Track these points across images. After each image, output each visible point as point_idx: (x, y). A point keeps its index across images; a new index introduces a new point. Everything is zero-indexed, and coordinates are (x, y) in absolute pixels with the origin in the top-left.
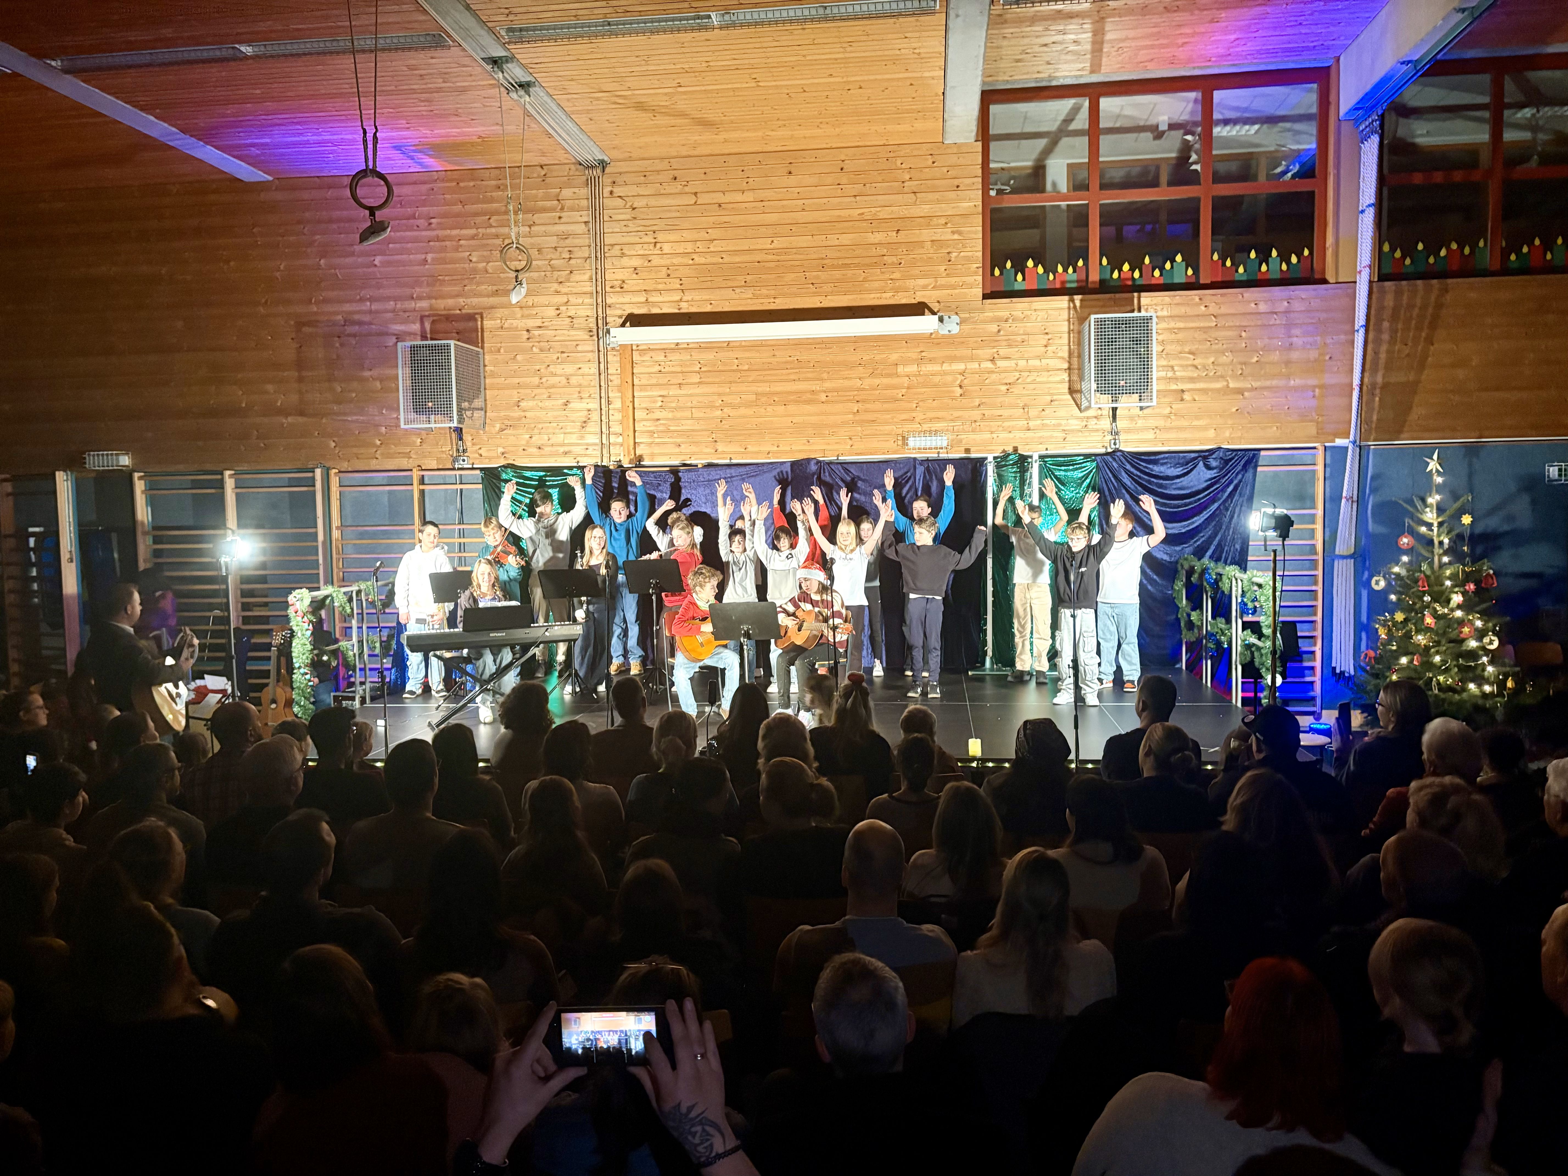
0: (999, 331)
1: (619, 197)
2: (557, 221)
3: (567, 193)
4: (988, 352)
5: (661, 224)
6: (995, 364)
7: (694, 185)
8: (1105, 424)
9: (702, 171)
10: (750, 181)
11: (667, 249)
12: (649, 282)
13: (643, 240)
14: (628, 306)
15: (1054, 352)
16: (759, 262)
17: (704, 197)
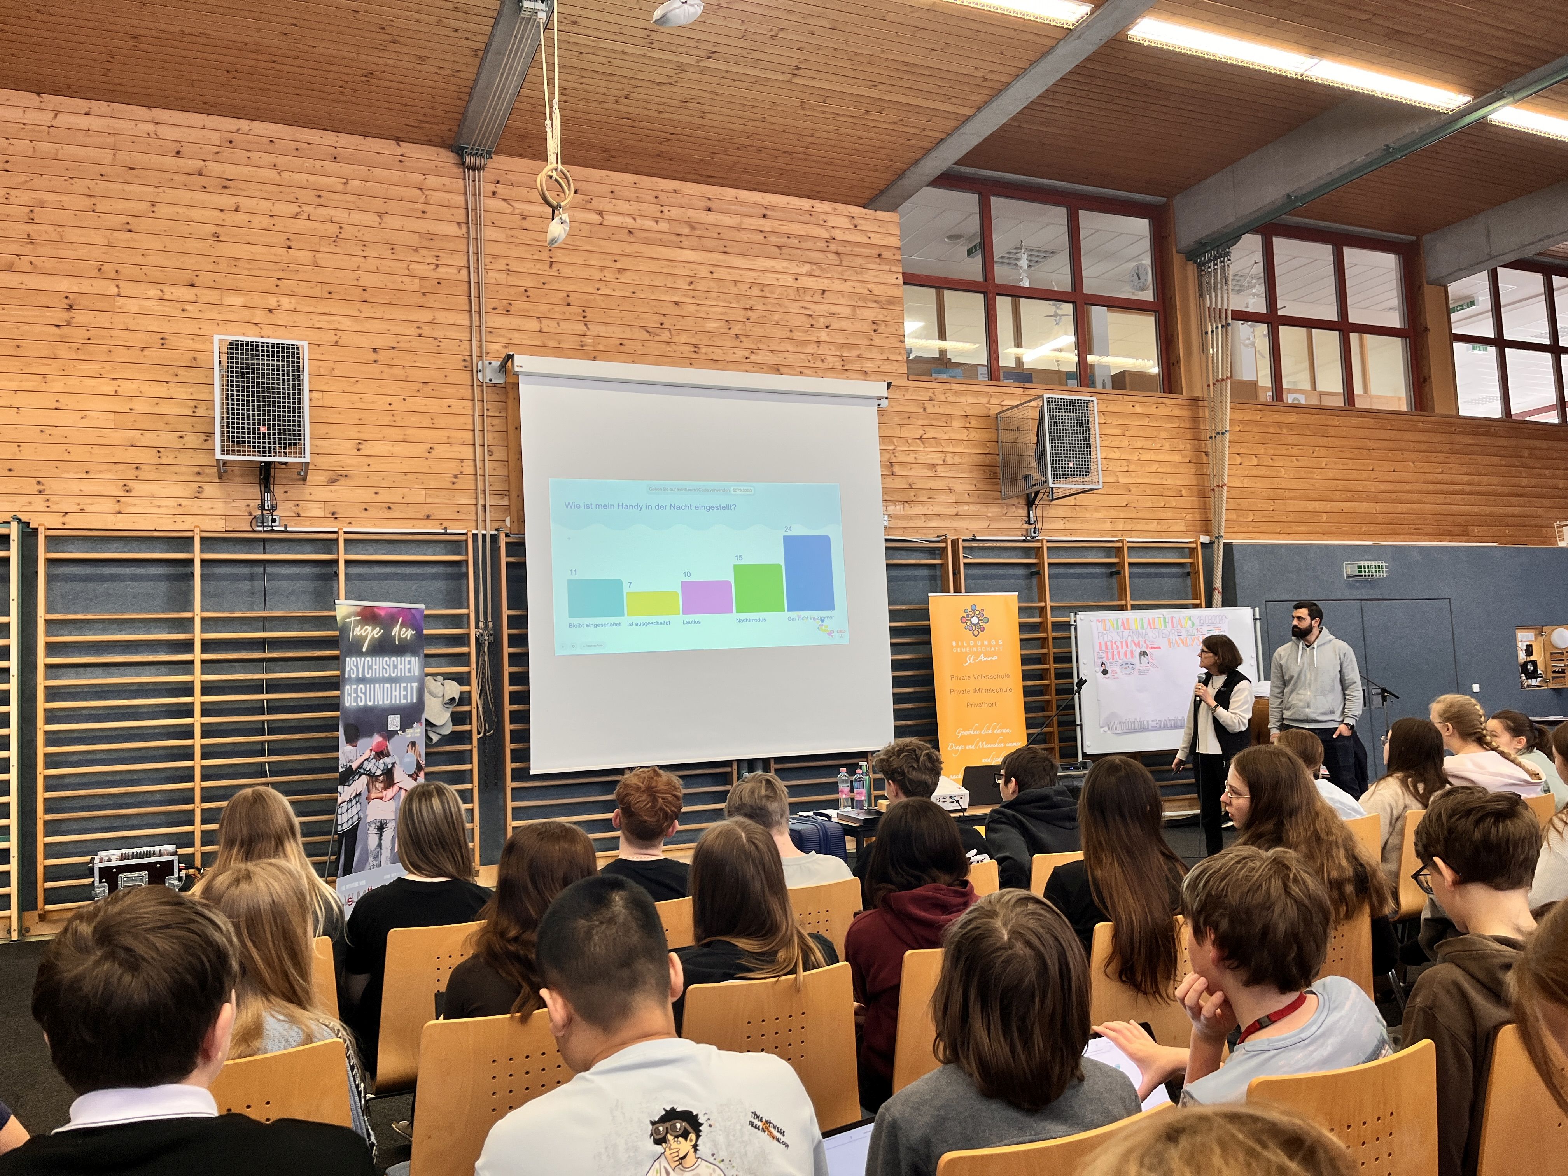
1: (504, 200)
2: (419, 215)
3: (432, 181)
4: (919, 431)
6: (923, 443)
7: (596, 203)
8: (1023, 512)
9: (610, 188)
10: (665, 209)
11: (566, 271)
12: (543, 308)
13: (535, 257)
14: (516, 335)
15: (975, 435)
16: (676, 303)
17: (610, 219)
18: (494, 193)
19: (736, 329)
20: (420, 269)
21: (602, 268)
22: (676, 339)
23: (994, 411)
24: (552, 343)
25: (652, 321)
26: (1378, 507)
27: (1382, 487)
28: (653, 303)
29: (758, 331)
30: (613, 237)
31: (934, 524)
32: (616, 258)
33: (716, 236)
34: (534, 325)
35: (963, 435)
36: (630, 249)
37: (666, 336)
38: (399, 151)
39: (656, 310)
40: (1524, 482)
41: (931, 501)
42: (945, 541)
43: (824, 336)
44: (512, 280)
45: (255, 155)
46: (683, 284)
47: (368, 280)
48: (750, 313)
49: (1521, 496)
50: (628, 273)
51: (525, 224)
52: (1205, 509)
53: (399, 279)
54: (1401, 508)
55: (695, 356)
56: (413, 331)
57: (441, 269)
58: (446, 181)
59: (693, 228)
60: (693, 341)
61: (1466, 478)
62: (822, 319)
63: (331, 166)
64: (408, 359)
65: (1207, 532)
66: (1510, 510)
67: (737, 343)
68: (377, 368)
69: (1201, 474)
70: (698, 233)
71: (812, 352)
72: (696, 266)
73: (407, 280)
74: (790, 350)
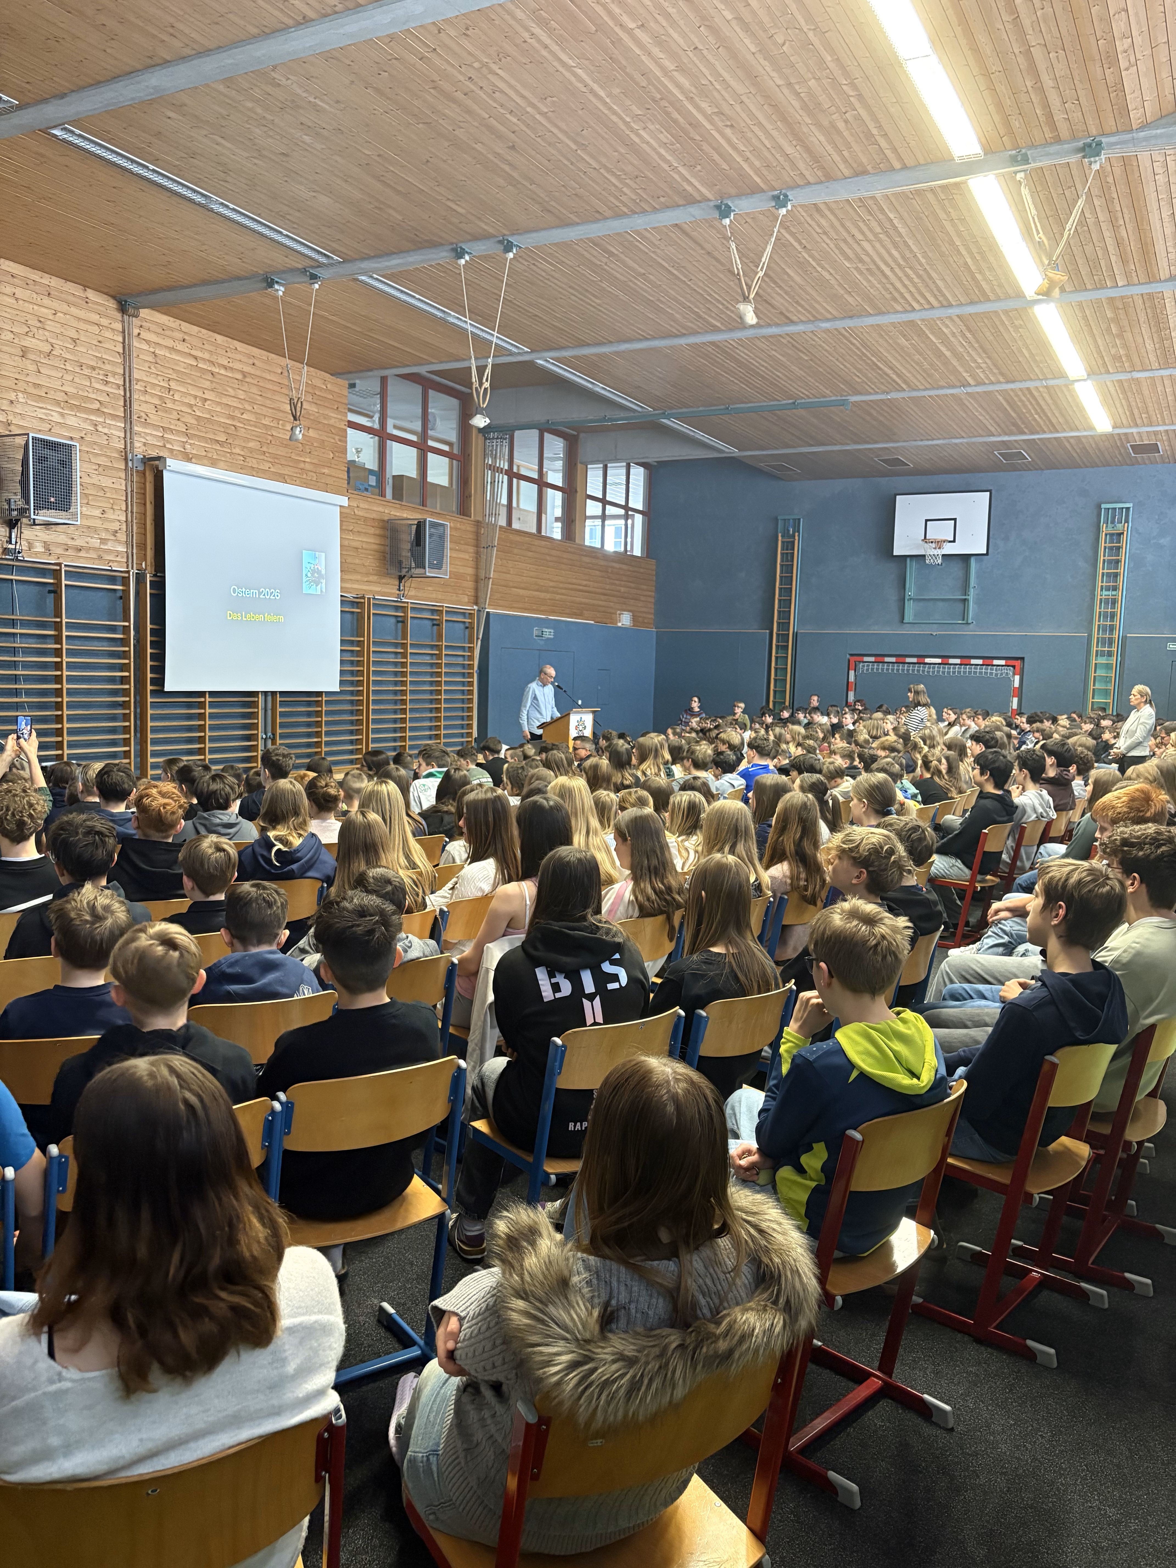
1: (144, 340)
3: (104, 320)
7: (194, 351)
8: (397, 583)
9: (202, 341)
10: (231, 361)
13: (161, 384)
14: (150, 437)
15: (378, 532)
16: (234, 427)
18: (140, 335)
19: (264, 449)
21: (196, 397)
22: (234, 451)
23: (386, 518)
24: (168, 446)
25: (222, 438)
26: (548, 596)
27: (552, 584)
31: (356, 586)
35: (372, 531)
38: (86, 295)
40: (608, 587)
41: (355, 571)
42: (363, 598)
44: (148, 398)
47: (68, 387)
49: (605, 595)
50: (210, 402)
51: (156, 359)
52: (476, 589)
54: (558, 597)
55: (243, 465)
56: (93, 427)
57: (109, 385)
58: (113, 321)
59: (245, 376)
61: (585, 583)
63: (46, 300)
65: (476, 604)
66: (601, 603)
69: (477, 568)
70: (247, 380)
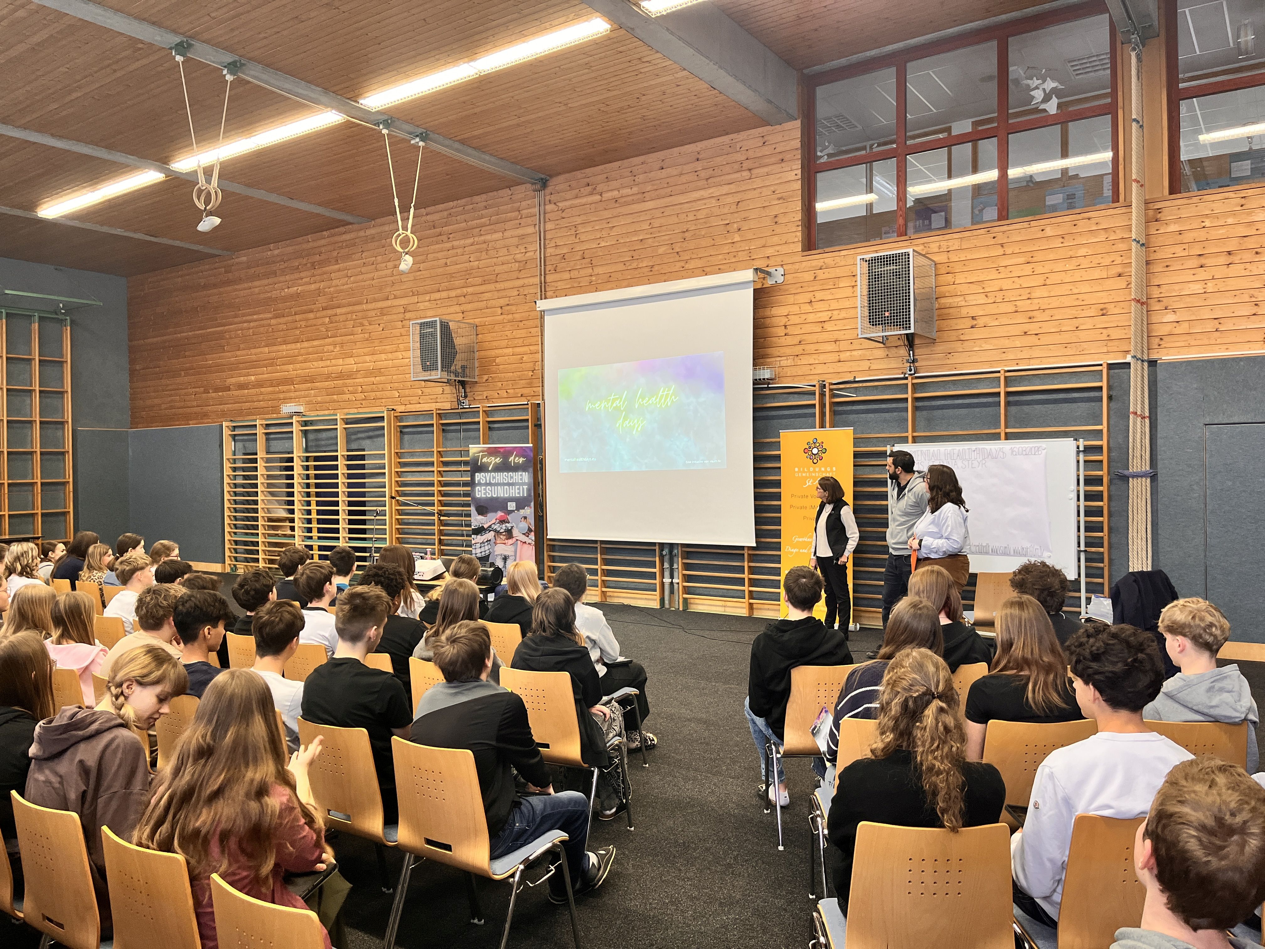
0: (815, 277)
1: (555, 203)
2: (518, 226)
3: (524, 204)
4: (809, 296)
5: (579, 220)
6: (812, 306)
7: (600, 188)
8: (903, 352)
9: (605, 176)
10: (636, 178)
11: (583, 238)
12: (572, 263)
13: (569, 233)
14: (559, 283)
16: (641, 240)
17: (606, 196)
18: (550, 201)
19: (677, 248)
20: (519, 257)
22: (640, 265)
24: (576, 285)
25: (627, 257)
28: (627, 244)
29: (692, 245)
30: (607, 207)
31: (819, 371)
32: (608, 220)
33: (666, 186)
34: (566, 276)
36: (615, 212)
37: (634, 265)
38: (510, 193)
39: (630, 249)
41: (818, 353)
43: (737, 238)
44: (558, 251)
45: (458, 218)
46: (646, 226)
47: (498, 269)
48: (686, 234)
50: (614, 229)
51: (564, 215)
53: (510, 265)
55: (651, 273)
56: (516, 293)
57: (528, 254)
58: (529, 202)
59: (652, 185)
60: (651, 264)
62: (735, 226)
63: (483, 212)
64: (514, 308)
67: (677, 258)
68: (502, 317)
70: (655, 187)
71: (727, 251)
72: (654, 211)
73: (513, 265)
74: (712, 254)
